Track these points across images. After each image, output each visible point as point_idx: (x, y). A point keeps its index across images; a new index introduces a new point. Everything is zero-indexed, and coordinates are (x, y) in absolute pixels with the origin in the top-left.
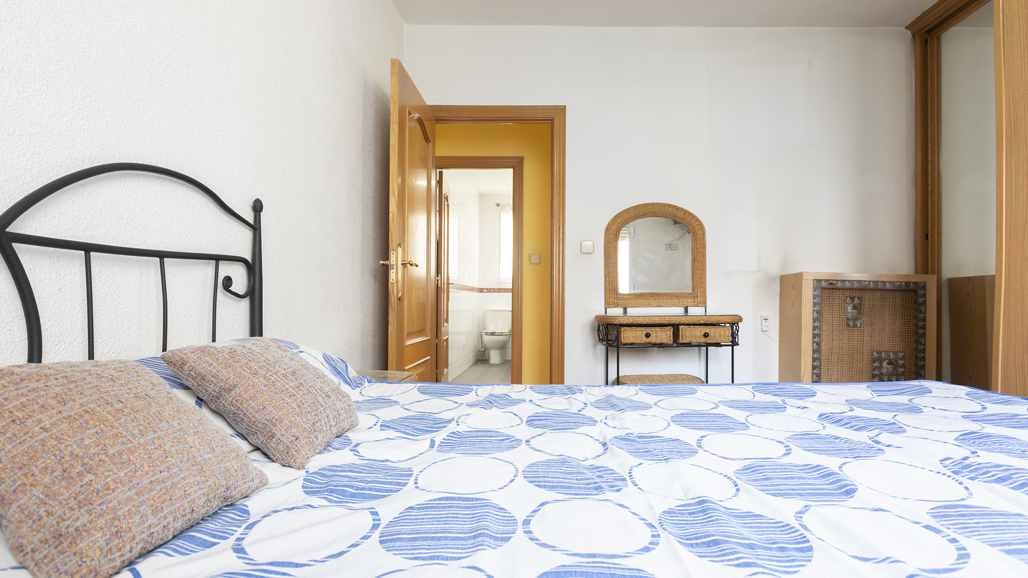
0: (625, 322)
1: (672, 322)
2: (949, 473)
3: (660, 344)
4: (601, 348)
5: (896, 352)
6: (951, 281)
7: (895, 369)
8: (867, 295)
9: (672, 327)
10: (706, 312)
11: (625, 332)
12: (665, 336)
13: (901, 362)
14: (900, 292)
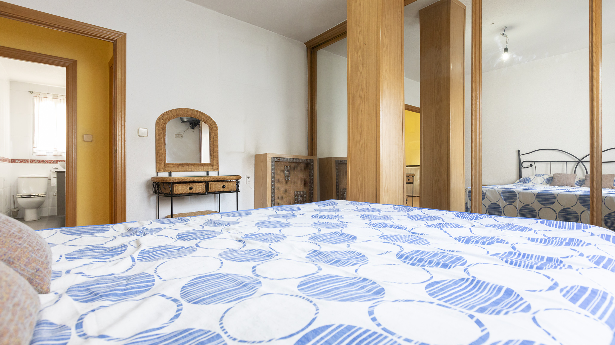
0: (177, 181)
1: (205, 180)
2: (372, 227)
3: (198, 193)
4: (154, 198)
5: (303, 191)
6: (320, 159)
7: (303, 199)
8: (292, 165)
9: (205, 183)
10: (218, 174)
11: (176, 187)
12: (200, 188)
13: (305, 196)
14: (304, 164)
